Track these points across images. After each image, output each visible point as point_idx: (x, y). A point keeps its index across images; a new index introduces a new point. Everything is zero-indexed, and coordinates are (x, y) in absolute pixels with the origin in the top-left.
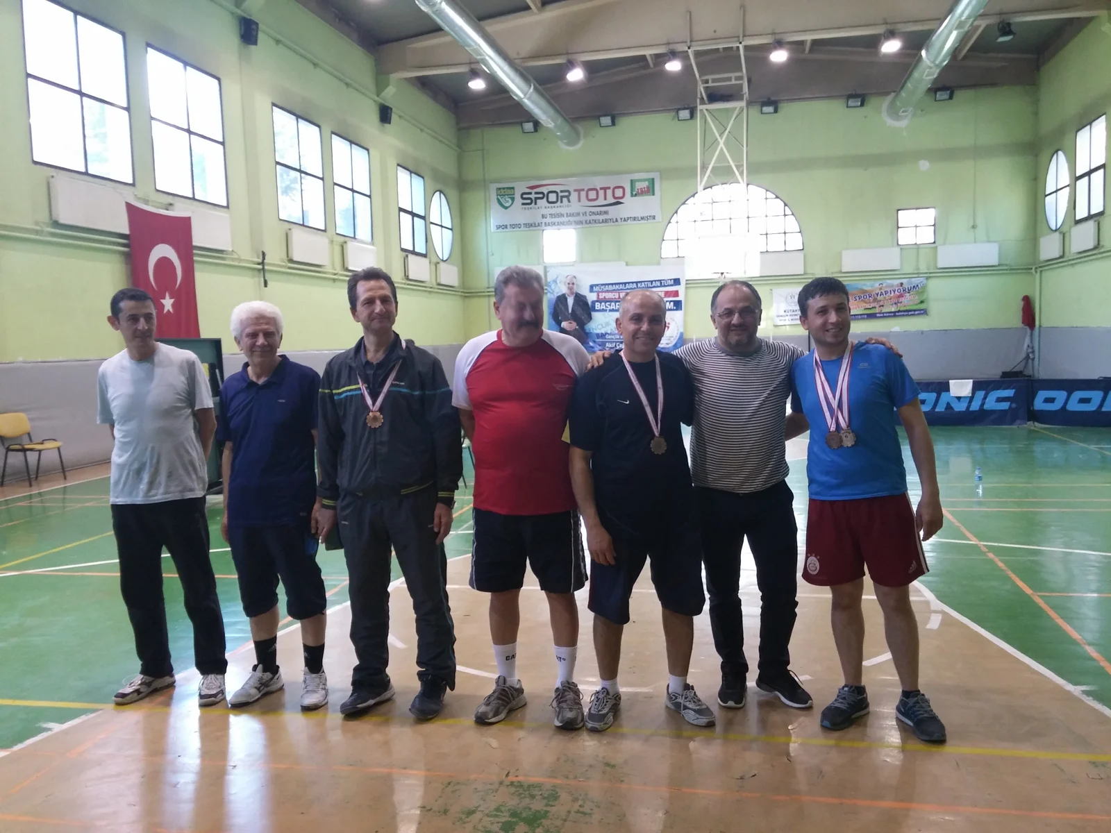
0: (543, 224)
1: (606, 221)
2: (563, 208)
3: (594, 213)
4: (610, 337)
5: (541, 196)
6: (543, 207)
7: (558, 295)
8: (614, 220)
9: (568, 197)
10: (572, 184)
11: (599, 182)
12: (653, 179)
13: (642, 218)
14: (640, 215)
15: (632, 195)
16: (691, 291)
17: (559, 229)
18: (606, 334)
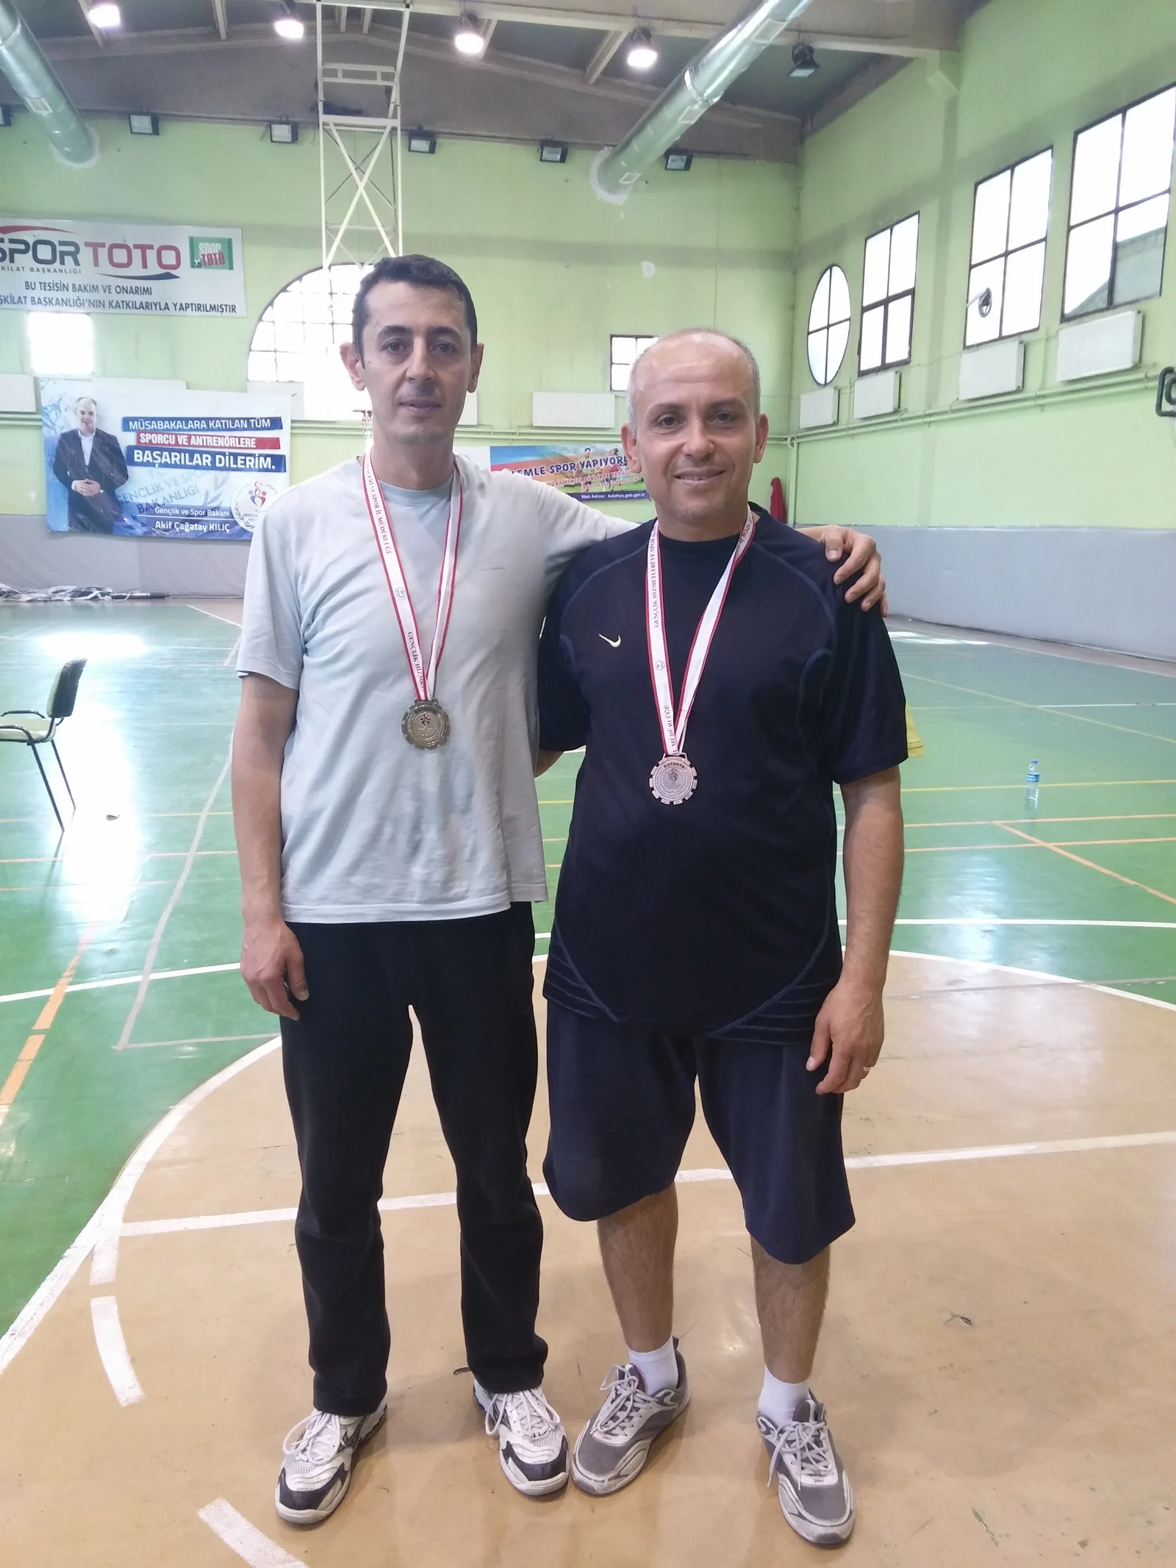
0: (29, 300)
1: (147, 306)
2: (66, 274)
3: (124, 290)
4: (161, 511)
5: (22, 247)
6: (27, 269)
7: (65, 430)
8: (163, 307)
9: (74, 255)
10: (80, 233)
11: (133, 235)
12: (230, 241)
13: (213, 308)
14: (208, 302)
15: (193, 265)
16: (300, 440)
17: (58, 312)
18: (156, 505)
